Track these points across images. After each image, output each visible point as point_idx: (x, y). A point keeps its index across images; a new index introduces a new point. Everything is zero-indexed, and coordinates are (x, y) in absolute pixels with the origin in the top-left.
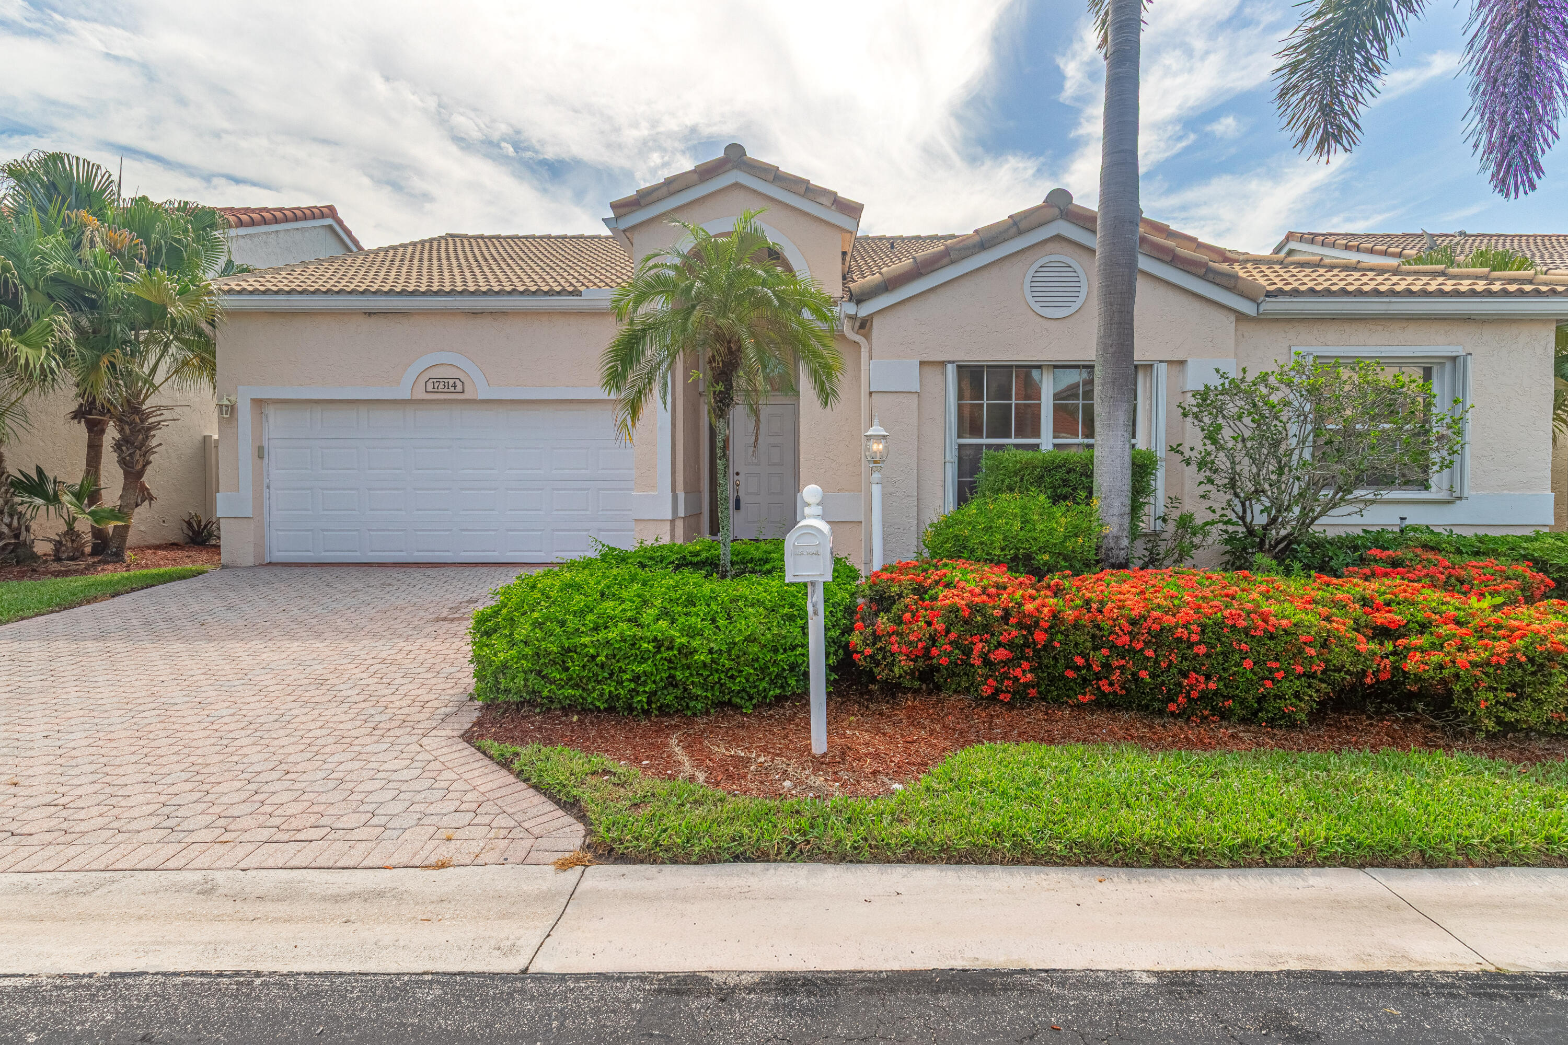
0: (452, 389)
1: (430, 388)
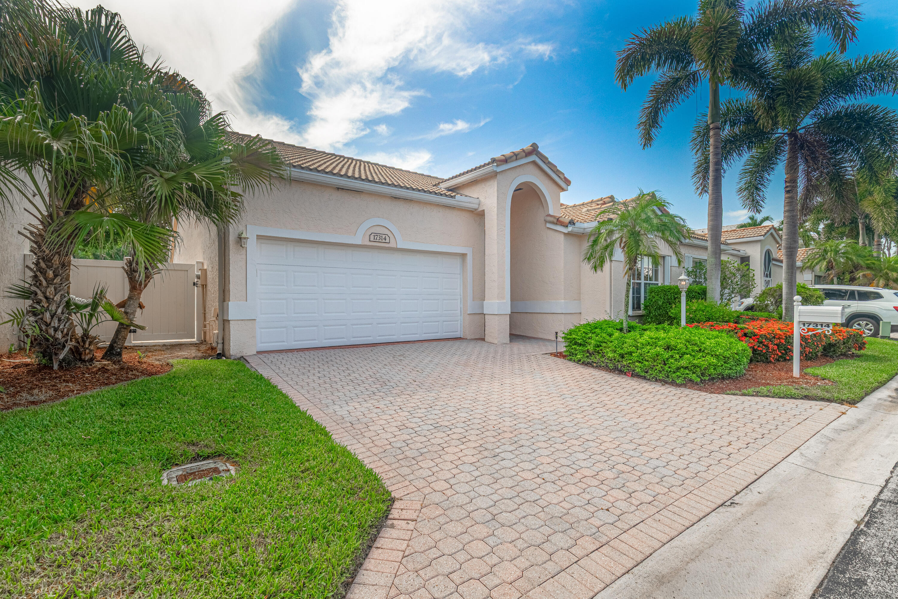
0: (384, 241)
1: (372, 239)
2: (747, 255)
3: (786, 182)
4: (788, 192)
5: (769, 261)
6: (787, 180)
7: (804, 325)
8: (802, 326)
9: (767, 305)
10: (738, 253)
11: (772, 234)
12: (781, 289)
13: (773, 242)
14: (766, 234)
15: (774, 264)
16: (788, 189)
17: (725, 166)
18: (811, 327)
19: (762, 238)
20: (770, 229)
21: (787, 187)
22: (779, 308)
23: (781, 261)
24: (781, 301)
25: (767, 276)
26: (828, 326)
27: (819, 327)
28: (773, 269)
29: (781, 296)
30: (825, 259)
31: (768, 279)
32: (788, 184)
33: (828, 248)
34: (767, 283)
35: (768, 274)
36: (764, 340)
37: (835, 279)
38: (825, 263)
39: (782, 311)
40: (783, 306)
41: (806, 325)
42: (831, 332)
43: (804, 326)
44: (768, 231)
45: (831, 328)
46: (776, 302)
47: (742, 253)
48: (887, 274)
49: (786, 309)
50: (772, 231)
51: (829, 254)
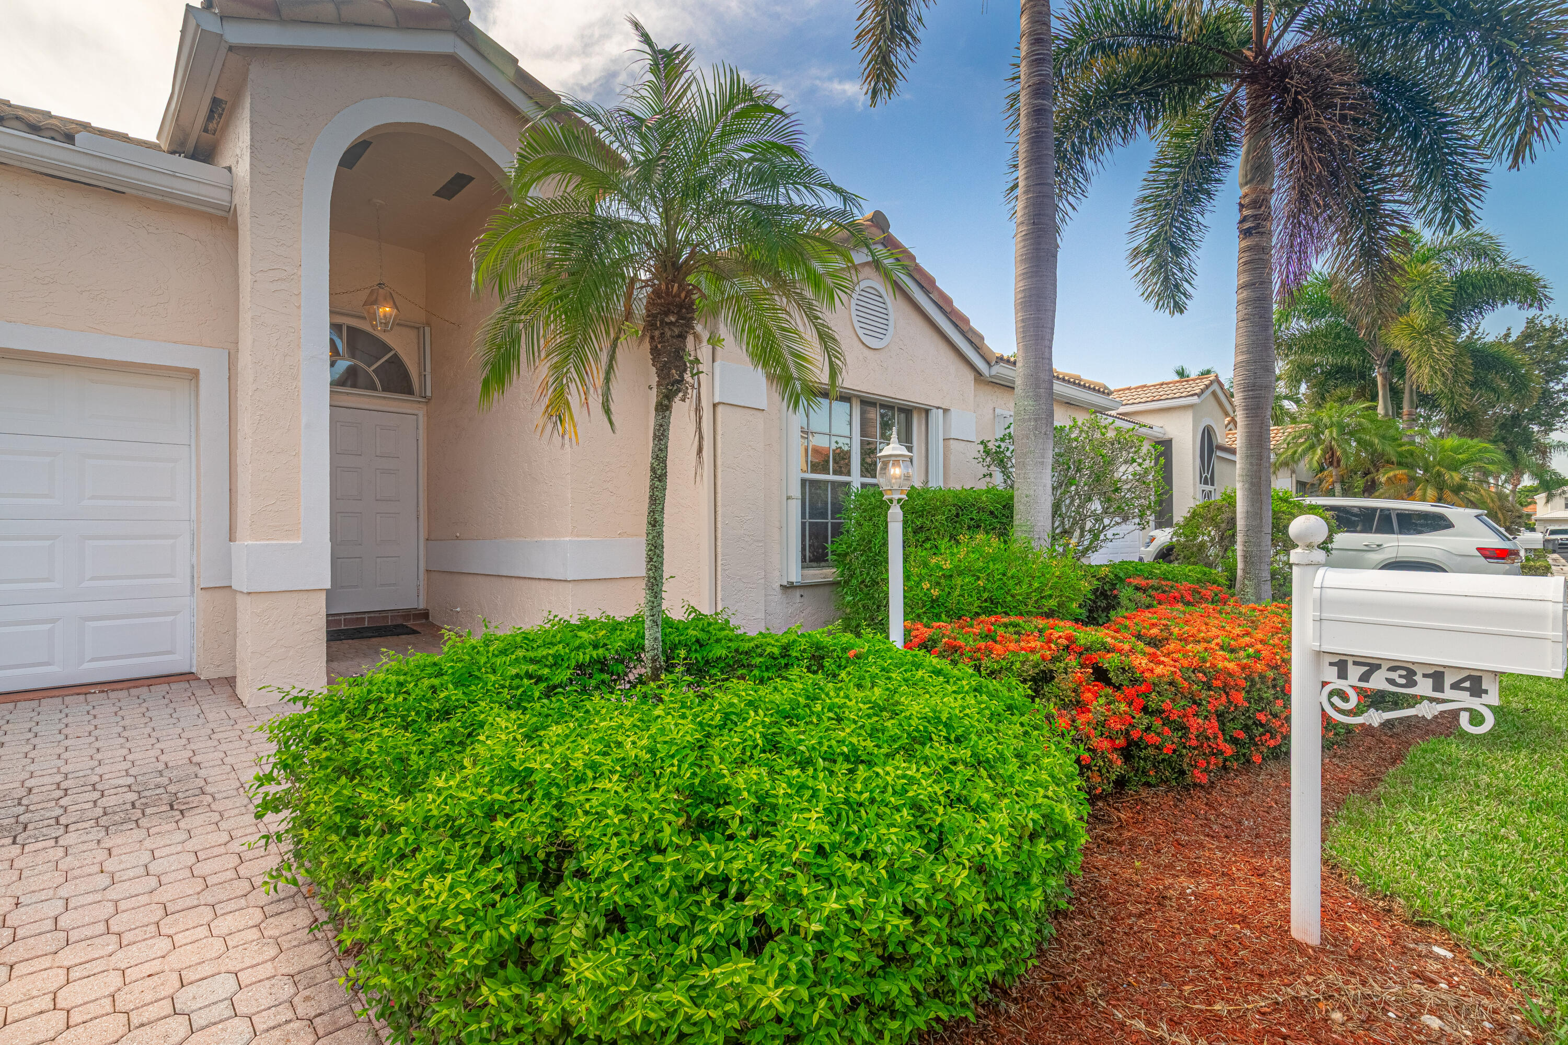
2: (1167, 437)
3: (1241, 206)
4: (1246, 233)
5: (1211, 452)
6: (1246, 201)
7: (1342, 668)
8: (1331, 674)
9: (1202, 546)
10: (1150, 431)
11: (1214, 393)
12: (1232, 505)
13: (1220, 413)
14: (1203, 391)
15: (1219, 457)
16: (1247, 225)
17: (1089, 165)
18: (1378, 682)
19: (1195, 400)
20: (1212, 383)
21: (1243, 220)
22: (1229, 554)
23: (1233, 452)
24: (1234, 535)
25: (1206, 483)
26: (1477, 689)
27: (1424, 687)
28: (1219, 467)
29: (1232, 522)
30: (1320, 442)
31: (1208, 488)
32: (1245, 213)
33: (1326, 420)
34: (1207, 495)
35: (1207, 477)
36: (1167, 705)
37: (1338, 487)
38: (1319, 452)
39: (1235, 560)
40: (1239, 547)
41: (1354, 673)
42: (1489, 723)
43: (1343, 675)
44: (1207, 387)
45: (1493, 698)
46: (1222, 538)
47: (1157, 433)
48: (1439, 474)
49: (1246, 557)
50: (1215, 387)
51: (1327, 432)
